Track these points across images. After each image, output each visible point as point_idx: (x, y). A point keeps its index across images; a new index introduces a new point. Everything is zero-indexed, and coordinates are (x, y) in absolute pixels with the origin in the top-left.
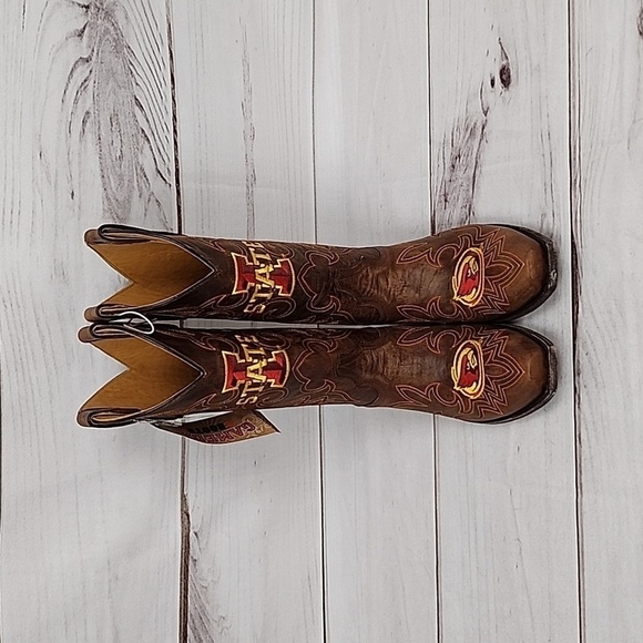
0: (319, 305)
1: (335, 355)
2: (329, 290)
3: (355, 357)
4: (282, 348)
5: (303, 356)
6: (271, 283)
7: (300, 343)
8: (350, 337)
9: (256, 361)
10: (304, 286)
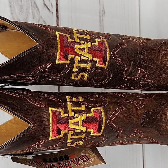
0: (130, 75)
1: (142, 112)
2: (138, 63)
3: (157, 113)
4: (101, 106)
5: (116, 112)
6: (89, 56)
7: (116, 103)
8: (154, 98)
9: (77, 115)
10: (117, 60)
